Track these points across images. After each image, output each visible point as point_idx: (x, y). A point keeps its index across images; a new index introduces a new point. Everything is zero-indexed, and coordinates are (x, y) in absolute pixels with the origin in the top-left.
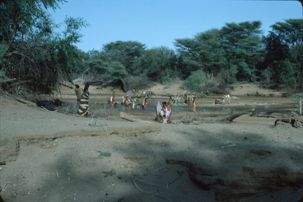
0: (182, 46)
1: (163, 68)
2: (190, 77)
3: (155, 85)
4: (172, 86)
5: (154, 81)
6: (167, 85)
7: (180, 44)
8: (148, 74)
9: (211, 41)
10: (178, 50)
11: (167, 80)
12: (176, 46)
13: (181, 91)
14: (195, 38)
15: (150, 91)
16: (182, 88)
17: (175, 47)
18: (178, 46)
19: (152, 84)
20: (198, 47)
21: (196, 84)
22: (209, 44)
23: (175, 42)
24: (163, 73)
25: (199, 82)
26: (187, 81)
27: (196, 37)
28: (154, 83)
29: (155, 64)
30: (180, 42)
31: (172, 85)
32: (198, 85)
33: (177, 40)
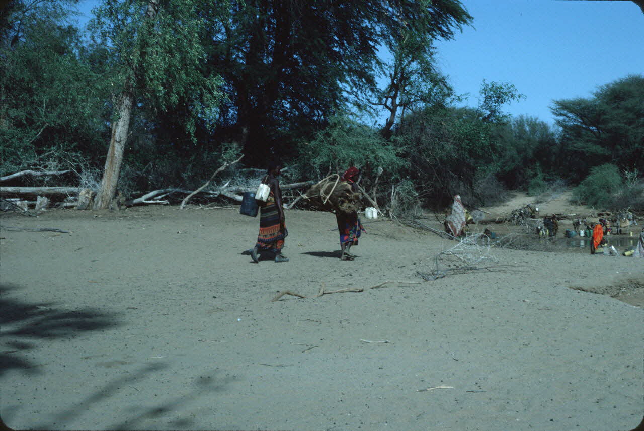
0: (569, 114)
1: (527, 162)
2: (590, 178)
3: (514, 196)
4: (550, 199)
5: (511, 189)
6: (539, 197)
7: (565, 112)
8: (497, 175)
9: (630, 103)
10: (559, 123)
11: (539, 185)
12: (556, 114)
13: (572, 207)
14: (596, 97)
16: (573, 202)
17: (555, 116)
18: (561, 114)
19: (509, 195)
20: (603, 117)
21: (602, 193)
22: (627, 109)
23: (554, 106)
24: (529, 172)
25: (608, 189)
26: (582, 187)
27: (596, 94)
28: (513, 192)
29: (511, 152)
30: (565, 106)
31: (549, 195)
32: (607, 194)
33: (558, 103)
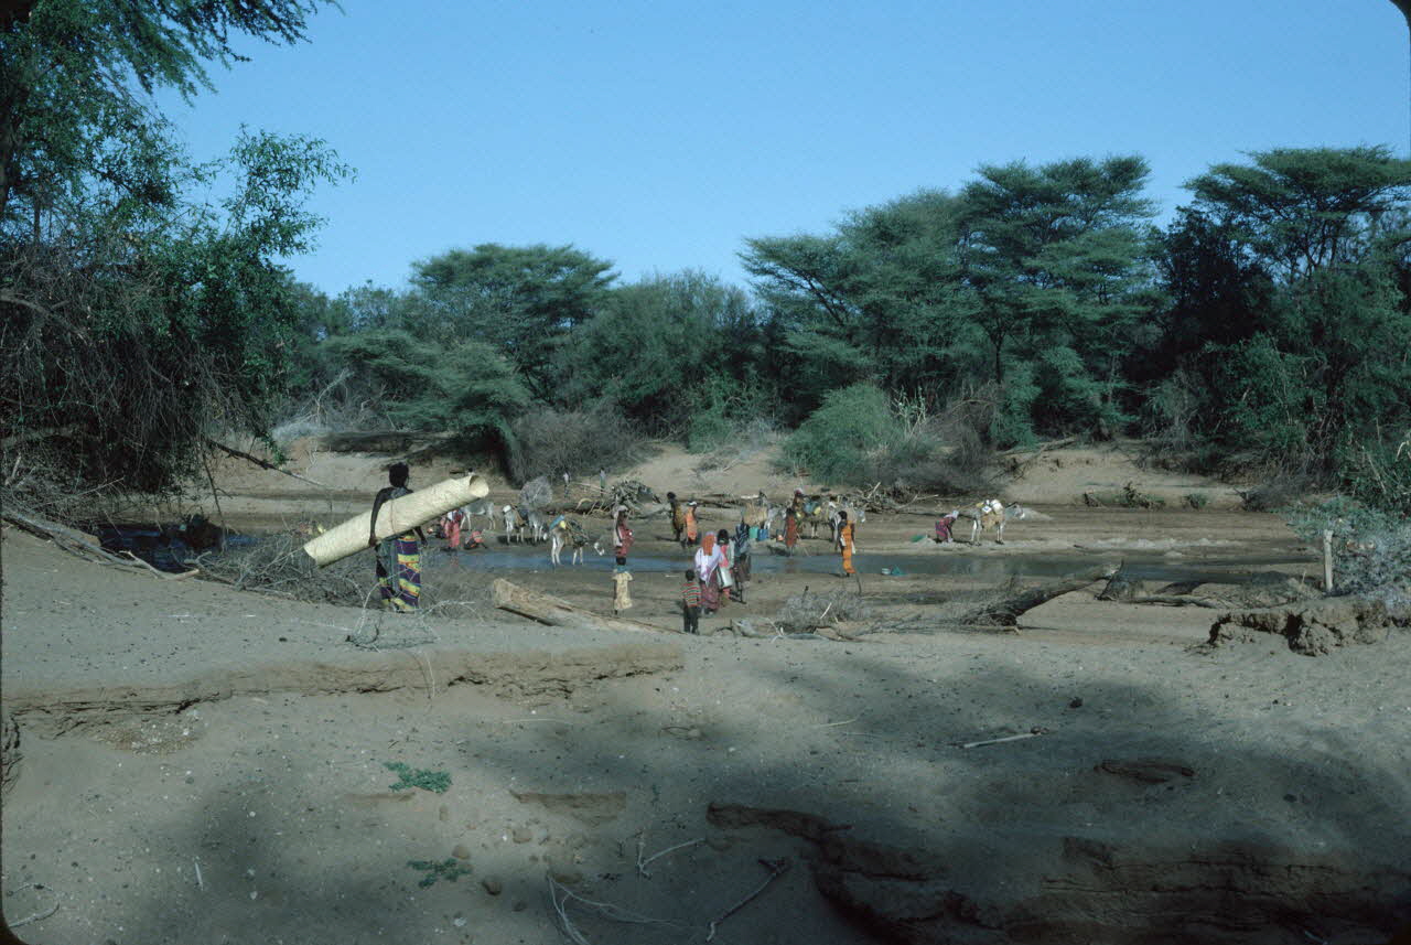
0: (781, 271)
1: (693, 375)
2: (819, 414)
3: (657, 452)
4: (735, 460)
5: (652, 433)
6: (712, 454)
7: (771, 265)
8: (623, 403)
9: (913, 248)
10: (764, 291)
11: (715, 429)
12: (754, 271)
13: (778, 479)
14: (841, 234)
15: (635, 482)
16: (782, 468)
17: (749, 275)
18: (765, 272)
19: (644, 449)
20: (853, 278)
21: (845, 451)
22: (905, 263)
23: (748, 251)
24: (693, 397)
25: (858, 440)
26: (803, 435)
27: (843, 228)
28: (654, 443)
29: (656, 353)
30: (771, 253)
31: (734, 452)
32: (855, 452)
33: (756, 244)
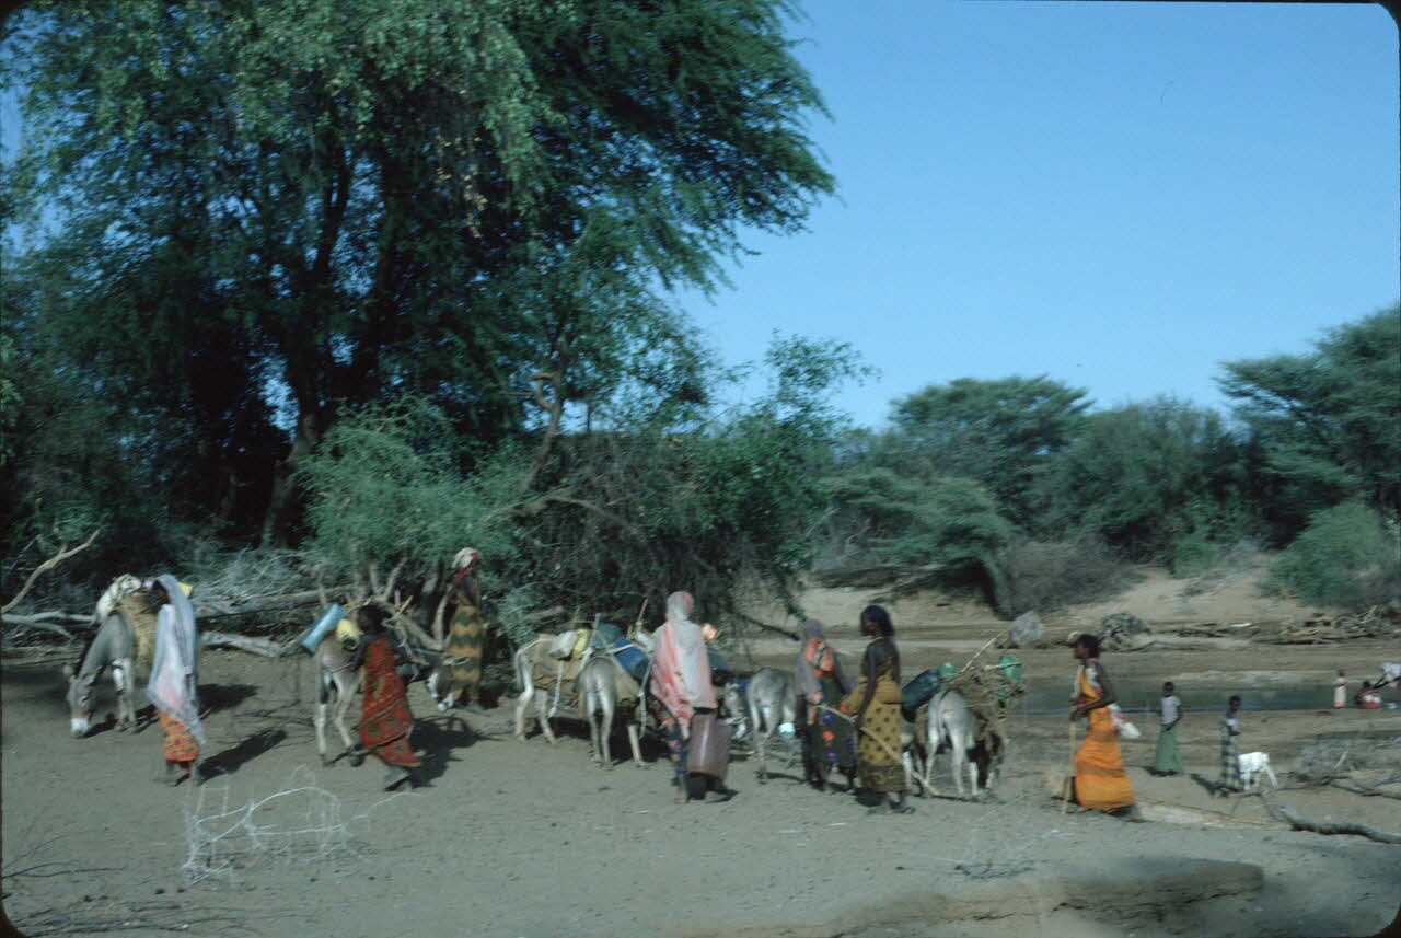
0: (1261, 393)
1: (1173, 500)
2: (1306, 535)
3: (1141, 579)
4: (1221, 584)
5: (1135, 559)
6: (1197, 579)
7: (1247, 387)
8: (1104, 530)
10: (1241, 413)
11: (1199, 553)
12: (1232, 394)
13: (1267, 602)
14: (1319, 352)
16: (1270, 591)
17: (1227, 399)
18: (1243, 394)
19: (1128, 575)
20: (1335, 396)
21: (1336, 572)
22: (1386, 378)
23: (1224, 374)
24: (1175, 522)
25: (1349, 560)
26: (1290, 556)
27: (1322, 345)
28: (1137, 569)
29: (1136, 479)
30: (1248, 375)
31: (1218, 576)
32: (1345, 572)
33: (1232, 367)
